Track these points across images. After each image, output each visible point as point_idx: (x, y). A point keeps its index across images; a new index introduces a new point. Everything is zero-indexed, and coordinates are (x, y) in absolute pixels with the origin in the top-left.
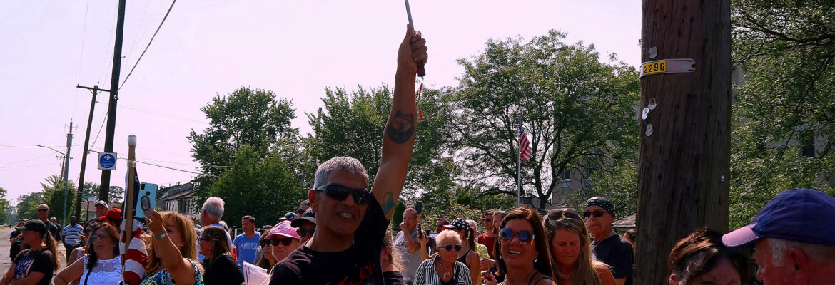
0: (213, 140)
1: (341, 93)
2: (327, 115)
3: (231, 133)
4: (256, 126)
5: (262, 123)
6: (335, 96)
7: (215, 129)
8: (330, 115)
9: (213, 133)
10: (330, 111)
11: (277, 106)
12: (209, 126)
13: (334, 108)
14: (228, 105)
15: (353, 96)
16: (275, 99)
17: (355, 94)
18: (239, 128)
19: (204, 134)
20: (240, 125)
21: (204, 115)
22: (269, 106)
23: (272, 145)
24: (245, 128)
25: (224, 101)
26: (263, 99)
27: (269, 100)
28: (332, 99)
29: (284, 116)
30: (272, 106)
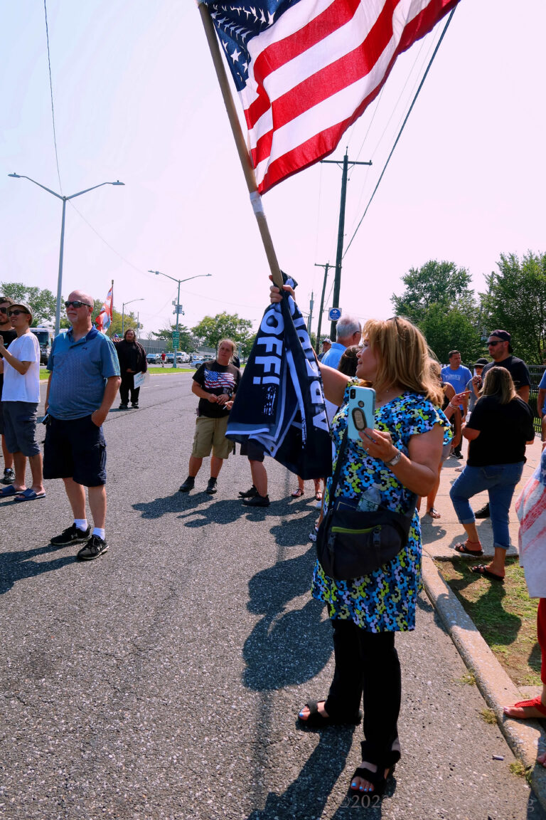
0: (409, 301)
1: (512, 258)
2: (500, 276)
3: (422, 295)
4: (441, 289)
5: (445, 287)
6: (508, 260)
7: (410, 293)
8: (503, 276)
9: (409, 295)
10: (503, 272)
11: (457, 273)
12: (406, 291)
13: (506, 270)
14: (420, 275)
15: (523, 259)
16: (456, 268)
17: (525, 257)
18: (428, 291)
19: (402, 296)
20: (429, 289)
21: (403, 282)
22: (451, 273)
23: (452, 303)
24: (432, 290)
25: (417, 271)
26: (447, 268)
27: (452, 268)
28: (505, 262)
29: (462, 280)
30: (454, 273)
